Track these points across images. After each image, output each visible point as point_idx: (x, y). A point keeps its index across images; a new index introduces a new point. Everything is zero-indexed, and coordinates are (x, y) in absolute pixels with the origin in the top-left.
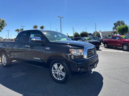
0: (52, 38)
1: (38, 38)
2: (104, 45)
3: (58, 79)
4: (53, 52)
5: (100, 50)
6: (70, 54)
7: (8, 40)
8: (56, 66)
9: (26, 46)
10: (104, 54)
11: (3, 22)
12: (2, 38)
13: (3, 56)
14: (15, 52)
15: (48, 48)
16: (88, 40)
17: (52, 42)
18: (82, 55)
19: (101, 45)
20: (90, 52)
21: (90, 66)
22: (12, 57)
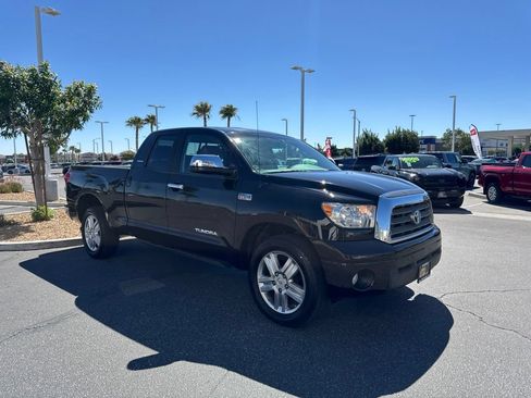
0: (262, 159)
1: (213, 160)
2: (486, 192)
3: (279, 310)
4: (263, 212)
5: (465, 212)
6: (325, 222)
7: (100, 158)
8: (271, 261)
9: (170, 185)
10: (481, 230)
11: (90, 92)
12: (78, 151)
13: (90, 220)
14: (131, 205)
15: (247, 197)
16: (415, 165)
17: (263, 176)
18: (372, 226)
19: (474, 192)
20: (401, 218)
21: (401, 270)
22: (121, 223)
